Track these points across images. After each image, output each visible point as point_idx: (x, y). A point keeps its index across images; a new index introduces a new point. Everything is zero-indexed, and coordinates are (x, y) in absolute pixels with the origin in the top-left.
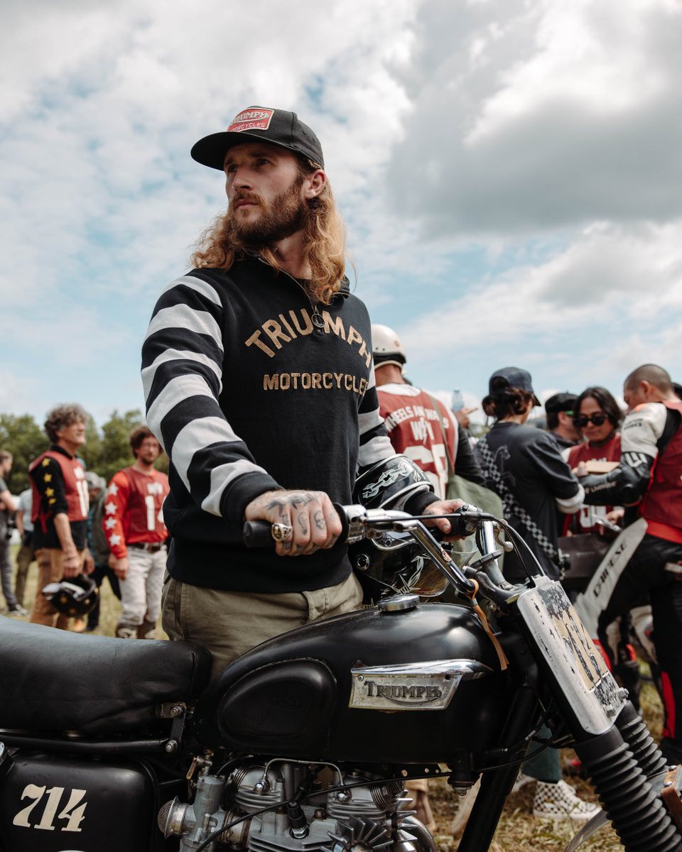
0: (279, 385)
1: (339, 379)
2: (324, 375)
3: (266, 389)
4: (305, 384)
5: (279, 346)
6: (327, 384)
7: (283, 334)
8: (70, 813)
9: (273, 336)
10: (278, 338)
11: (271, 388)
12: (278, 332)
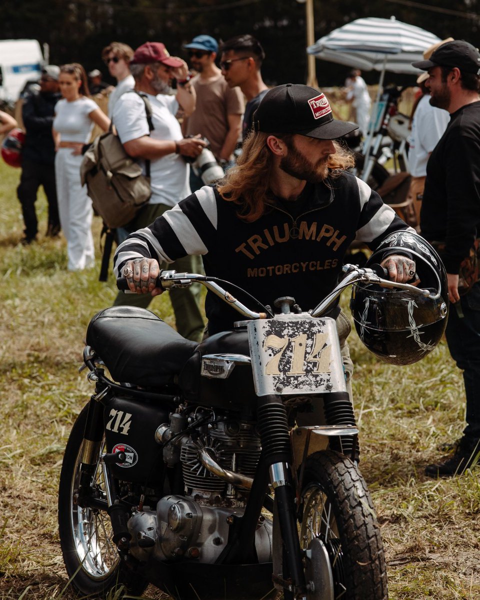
0: (258, 274)
1: (304, 266)
2: (293, 265)
3: (249, 276)
4: (279, 271)
5: (258, 253)
6: (295, 269)
7: (262, 244)
8: (124, 425)
9: (255, 247)
10: (258, 247)
11: (253, 276)
12: (259, 243)
